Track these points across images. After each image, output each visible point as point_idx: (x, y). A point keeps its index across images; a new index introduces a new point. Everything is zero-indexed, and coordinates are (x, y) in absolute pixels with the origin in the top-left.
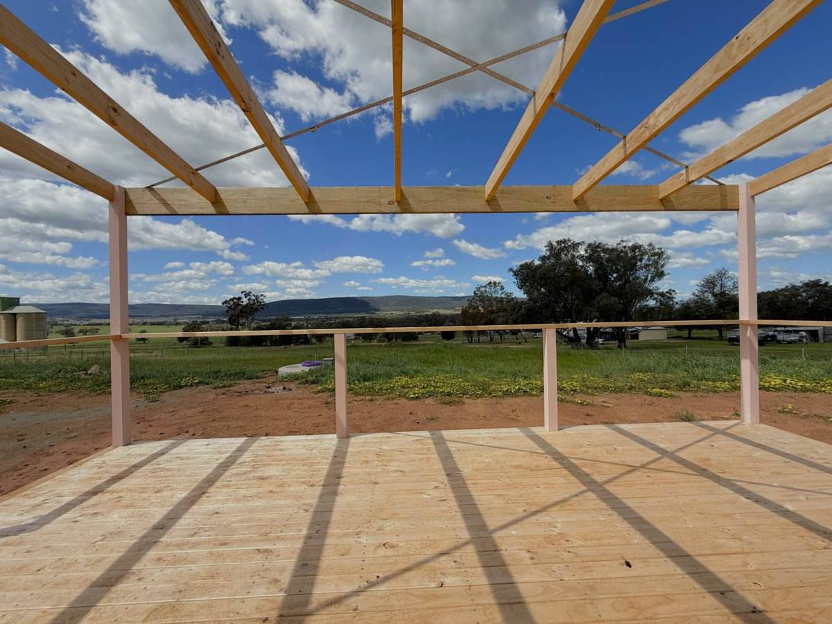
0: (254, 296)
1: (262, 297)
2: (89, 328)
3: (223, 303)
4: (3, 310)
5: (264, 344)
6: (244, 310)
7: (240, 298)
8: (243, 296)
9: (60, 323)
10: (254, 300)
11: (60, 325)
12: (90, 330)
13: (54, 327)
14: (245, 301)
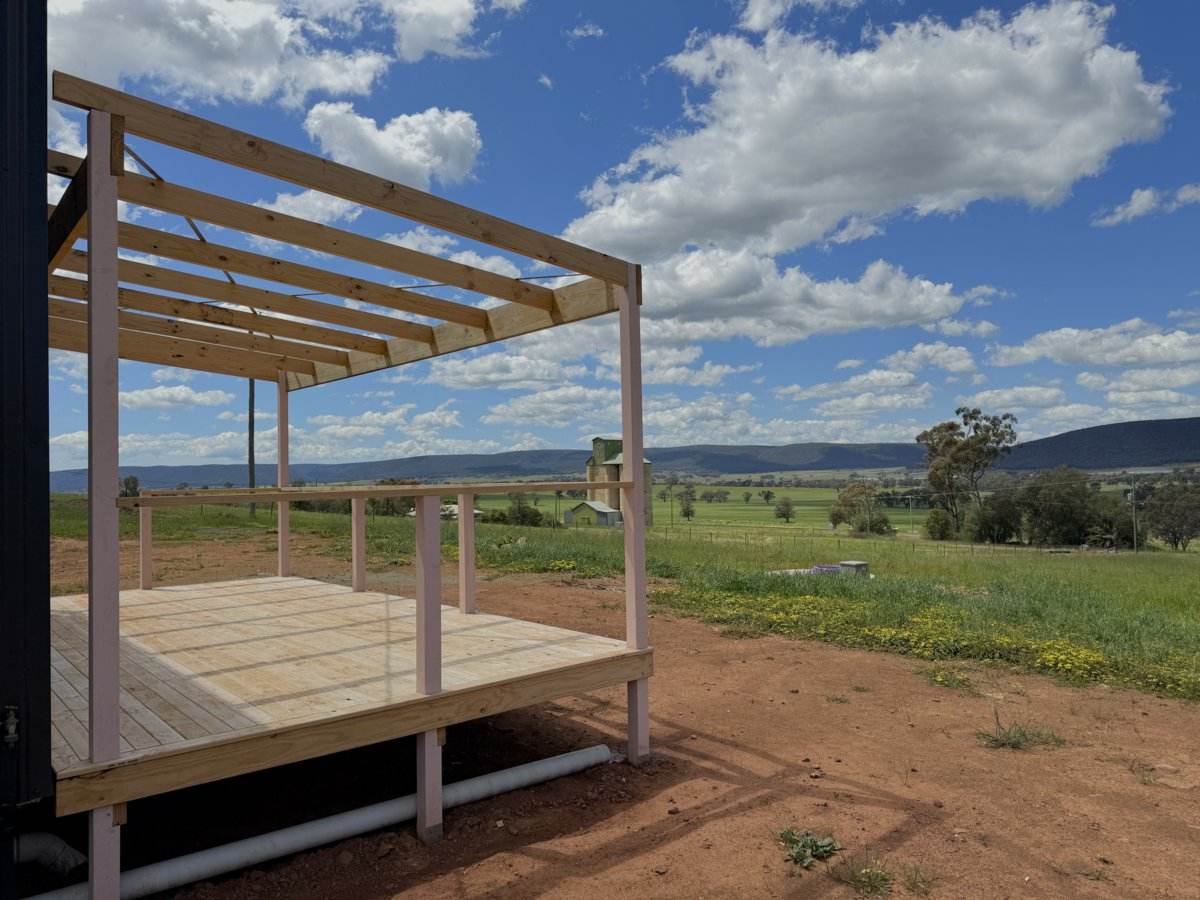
0: (986, 418)
1: (1008, 421)
2: (715, 490)
3: (918, 439)
4: (606, 460)
5: (1014, 539)
6: (962, 454)
7: (952, 427)
8: (959, 420)
9: (681, 480)
10: (987, 429)
11: (681, 484)
12: (716, 495)
13: (674, 488)
14: (968, 431)
